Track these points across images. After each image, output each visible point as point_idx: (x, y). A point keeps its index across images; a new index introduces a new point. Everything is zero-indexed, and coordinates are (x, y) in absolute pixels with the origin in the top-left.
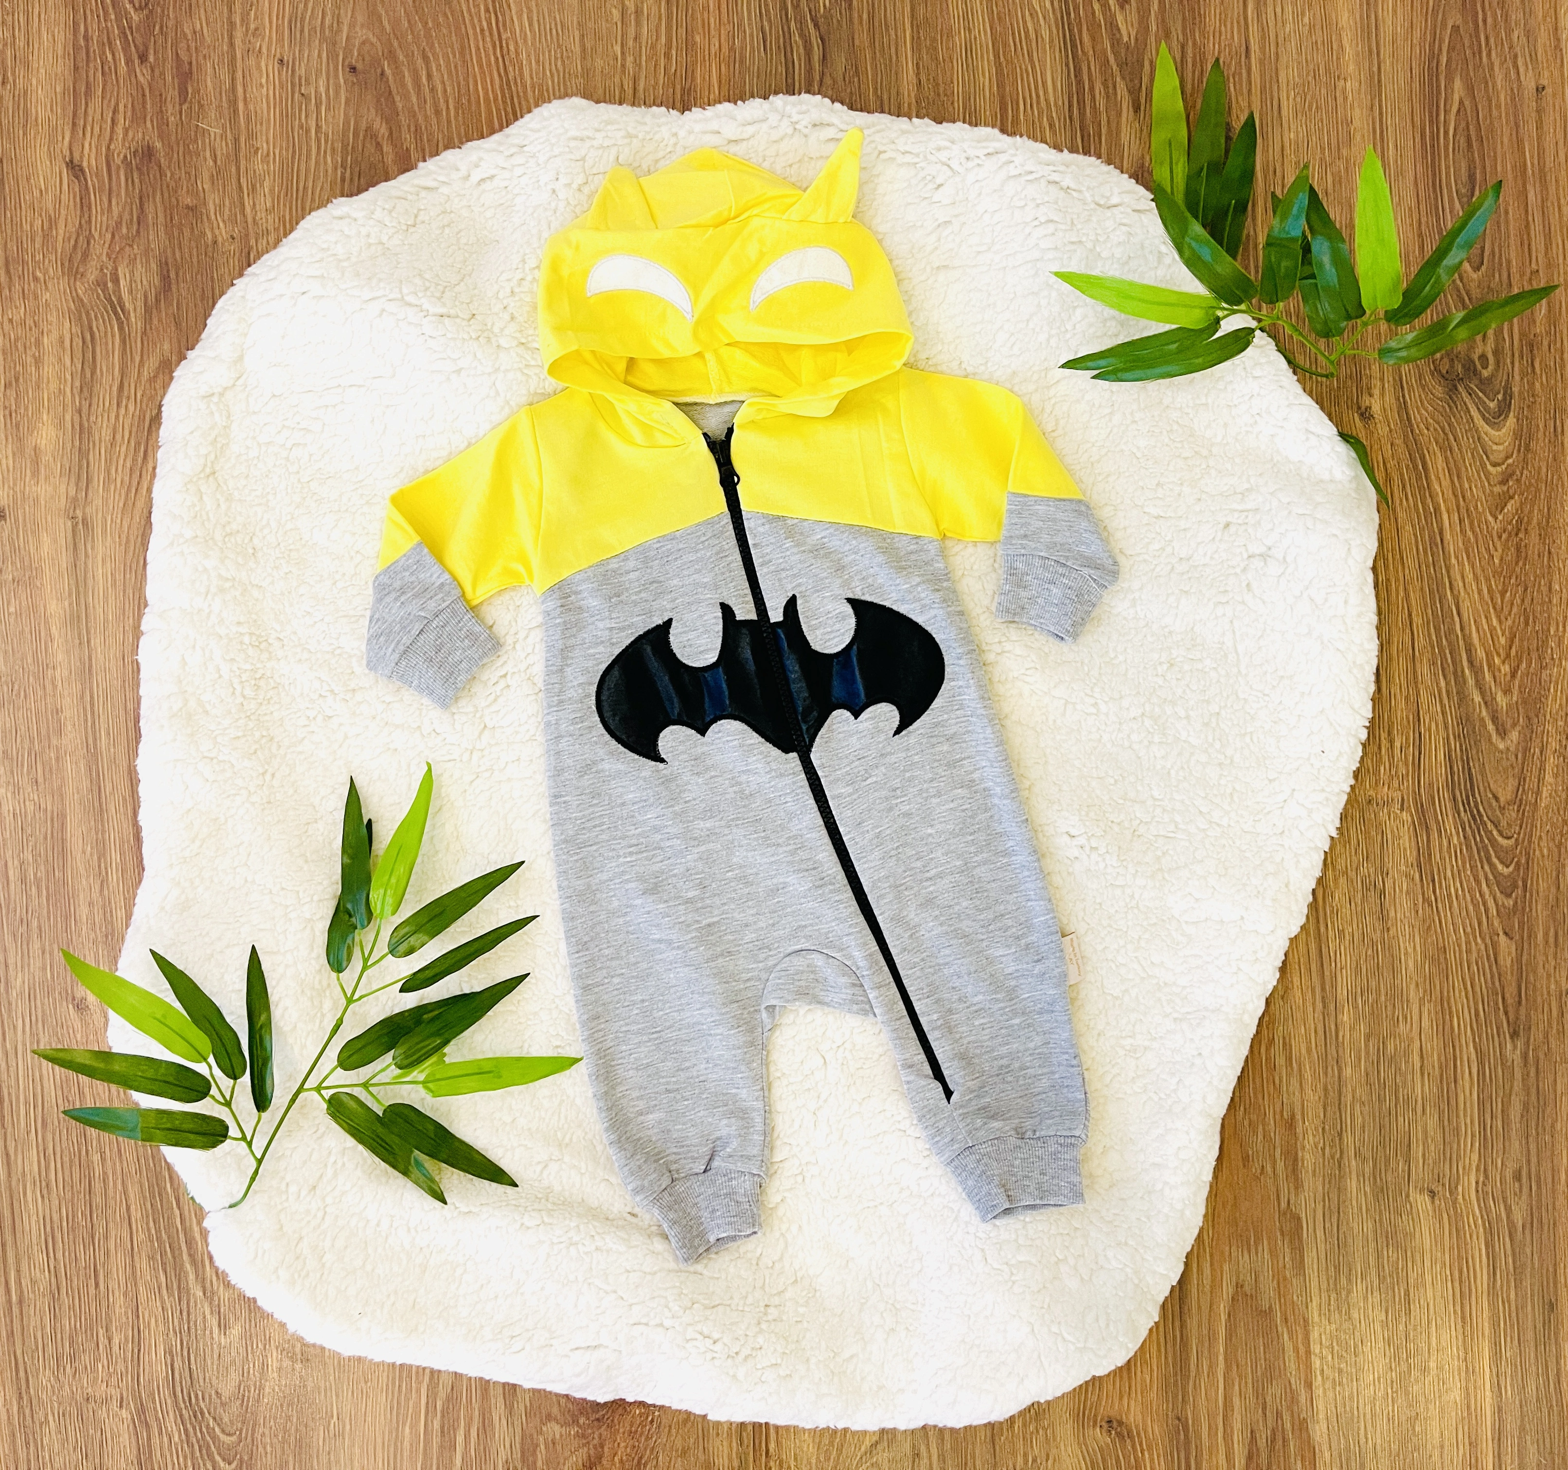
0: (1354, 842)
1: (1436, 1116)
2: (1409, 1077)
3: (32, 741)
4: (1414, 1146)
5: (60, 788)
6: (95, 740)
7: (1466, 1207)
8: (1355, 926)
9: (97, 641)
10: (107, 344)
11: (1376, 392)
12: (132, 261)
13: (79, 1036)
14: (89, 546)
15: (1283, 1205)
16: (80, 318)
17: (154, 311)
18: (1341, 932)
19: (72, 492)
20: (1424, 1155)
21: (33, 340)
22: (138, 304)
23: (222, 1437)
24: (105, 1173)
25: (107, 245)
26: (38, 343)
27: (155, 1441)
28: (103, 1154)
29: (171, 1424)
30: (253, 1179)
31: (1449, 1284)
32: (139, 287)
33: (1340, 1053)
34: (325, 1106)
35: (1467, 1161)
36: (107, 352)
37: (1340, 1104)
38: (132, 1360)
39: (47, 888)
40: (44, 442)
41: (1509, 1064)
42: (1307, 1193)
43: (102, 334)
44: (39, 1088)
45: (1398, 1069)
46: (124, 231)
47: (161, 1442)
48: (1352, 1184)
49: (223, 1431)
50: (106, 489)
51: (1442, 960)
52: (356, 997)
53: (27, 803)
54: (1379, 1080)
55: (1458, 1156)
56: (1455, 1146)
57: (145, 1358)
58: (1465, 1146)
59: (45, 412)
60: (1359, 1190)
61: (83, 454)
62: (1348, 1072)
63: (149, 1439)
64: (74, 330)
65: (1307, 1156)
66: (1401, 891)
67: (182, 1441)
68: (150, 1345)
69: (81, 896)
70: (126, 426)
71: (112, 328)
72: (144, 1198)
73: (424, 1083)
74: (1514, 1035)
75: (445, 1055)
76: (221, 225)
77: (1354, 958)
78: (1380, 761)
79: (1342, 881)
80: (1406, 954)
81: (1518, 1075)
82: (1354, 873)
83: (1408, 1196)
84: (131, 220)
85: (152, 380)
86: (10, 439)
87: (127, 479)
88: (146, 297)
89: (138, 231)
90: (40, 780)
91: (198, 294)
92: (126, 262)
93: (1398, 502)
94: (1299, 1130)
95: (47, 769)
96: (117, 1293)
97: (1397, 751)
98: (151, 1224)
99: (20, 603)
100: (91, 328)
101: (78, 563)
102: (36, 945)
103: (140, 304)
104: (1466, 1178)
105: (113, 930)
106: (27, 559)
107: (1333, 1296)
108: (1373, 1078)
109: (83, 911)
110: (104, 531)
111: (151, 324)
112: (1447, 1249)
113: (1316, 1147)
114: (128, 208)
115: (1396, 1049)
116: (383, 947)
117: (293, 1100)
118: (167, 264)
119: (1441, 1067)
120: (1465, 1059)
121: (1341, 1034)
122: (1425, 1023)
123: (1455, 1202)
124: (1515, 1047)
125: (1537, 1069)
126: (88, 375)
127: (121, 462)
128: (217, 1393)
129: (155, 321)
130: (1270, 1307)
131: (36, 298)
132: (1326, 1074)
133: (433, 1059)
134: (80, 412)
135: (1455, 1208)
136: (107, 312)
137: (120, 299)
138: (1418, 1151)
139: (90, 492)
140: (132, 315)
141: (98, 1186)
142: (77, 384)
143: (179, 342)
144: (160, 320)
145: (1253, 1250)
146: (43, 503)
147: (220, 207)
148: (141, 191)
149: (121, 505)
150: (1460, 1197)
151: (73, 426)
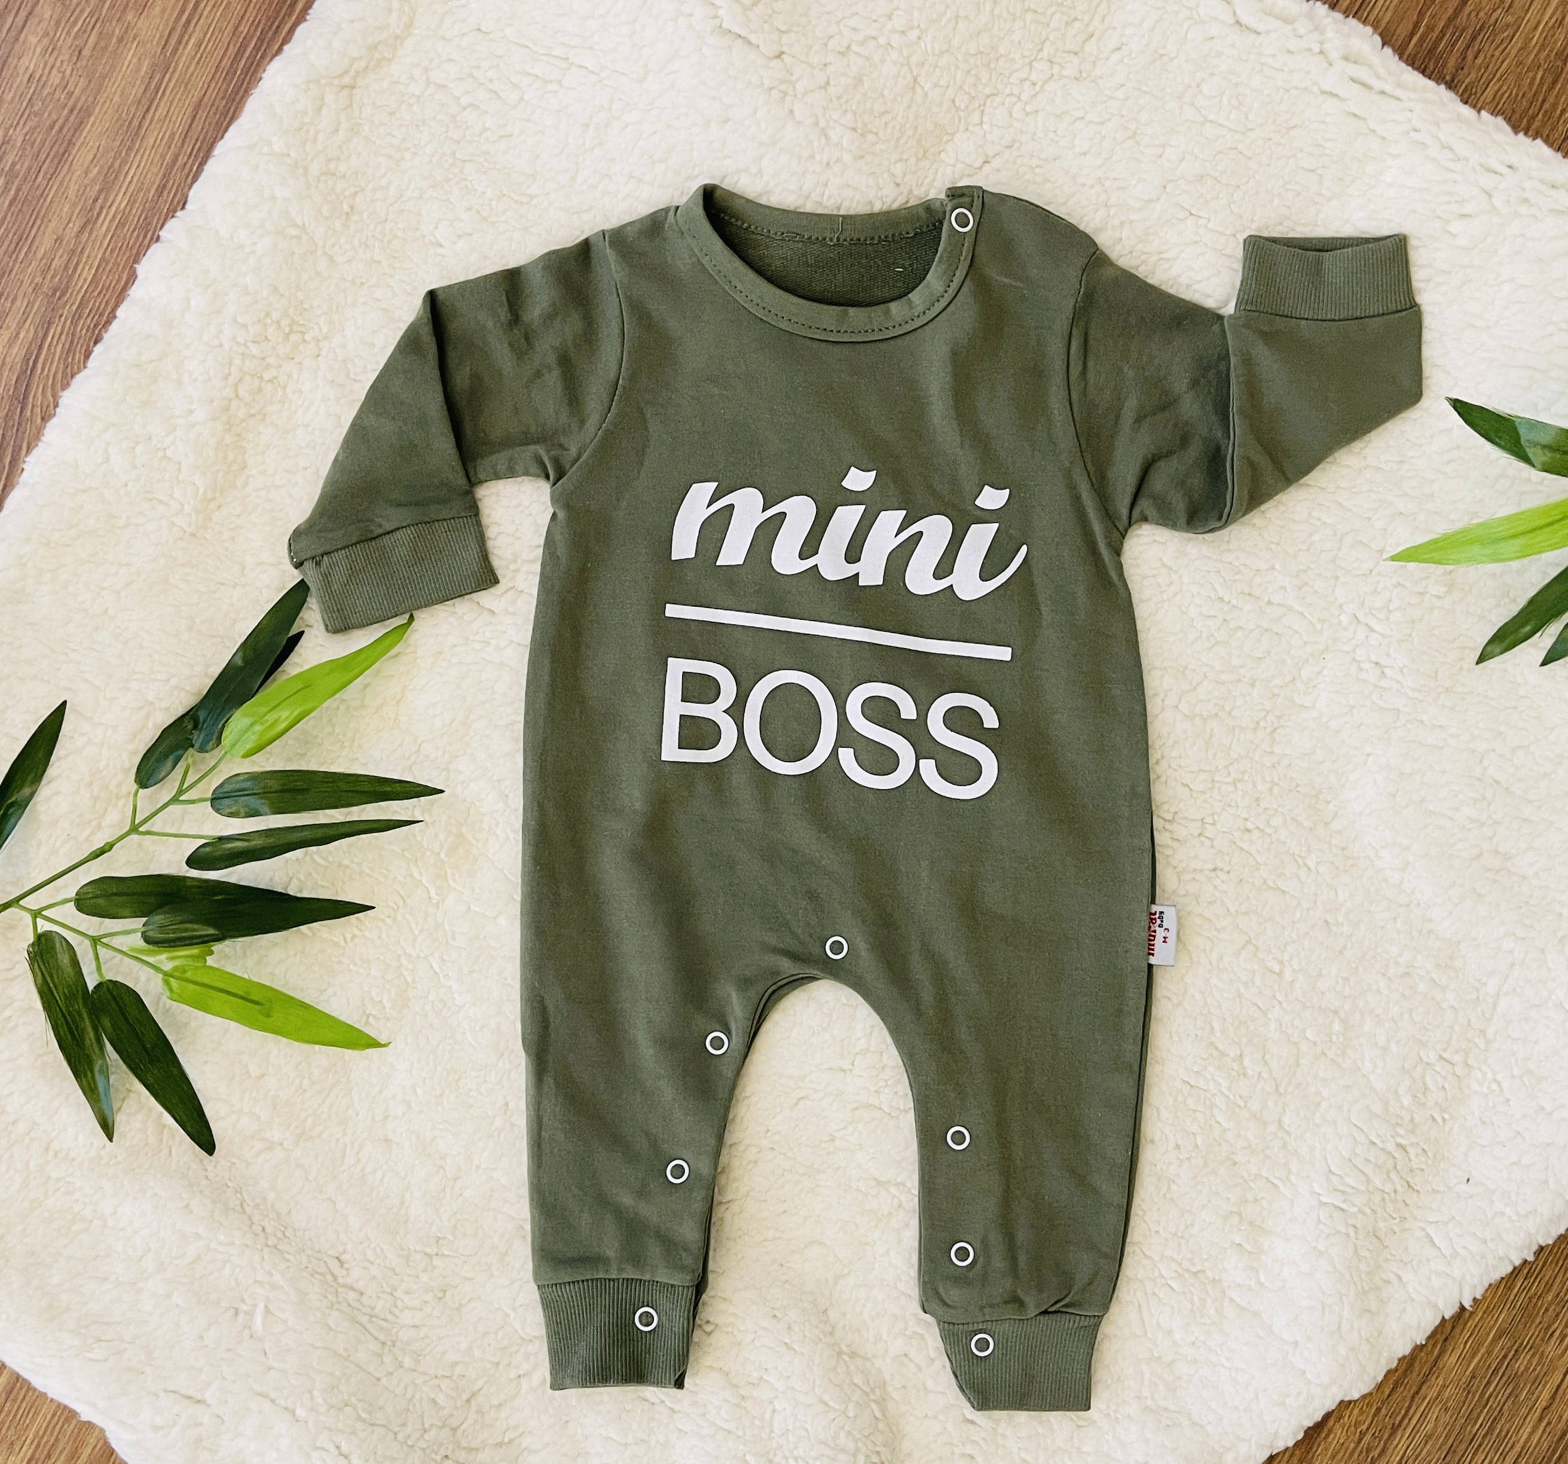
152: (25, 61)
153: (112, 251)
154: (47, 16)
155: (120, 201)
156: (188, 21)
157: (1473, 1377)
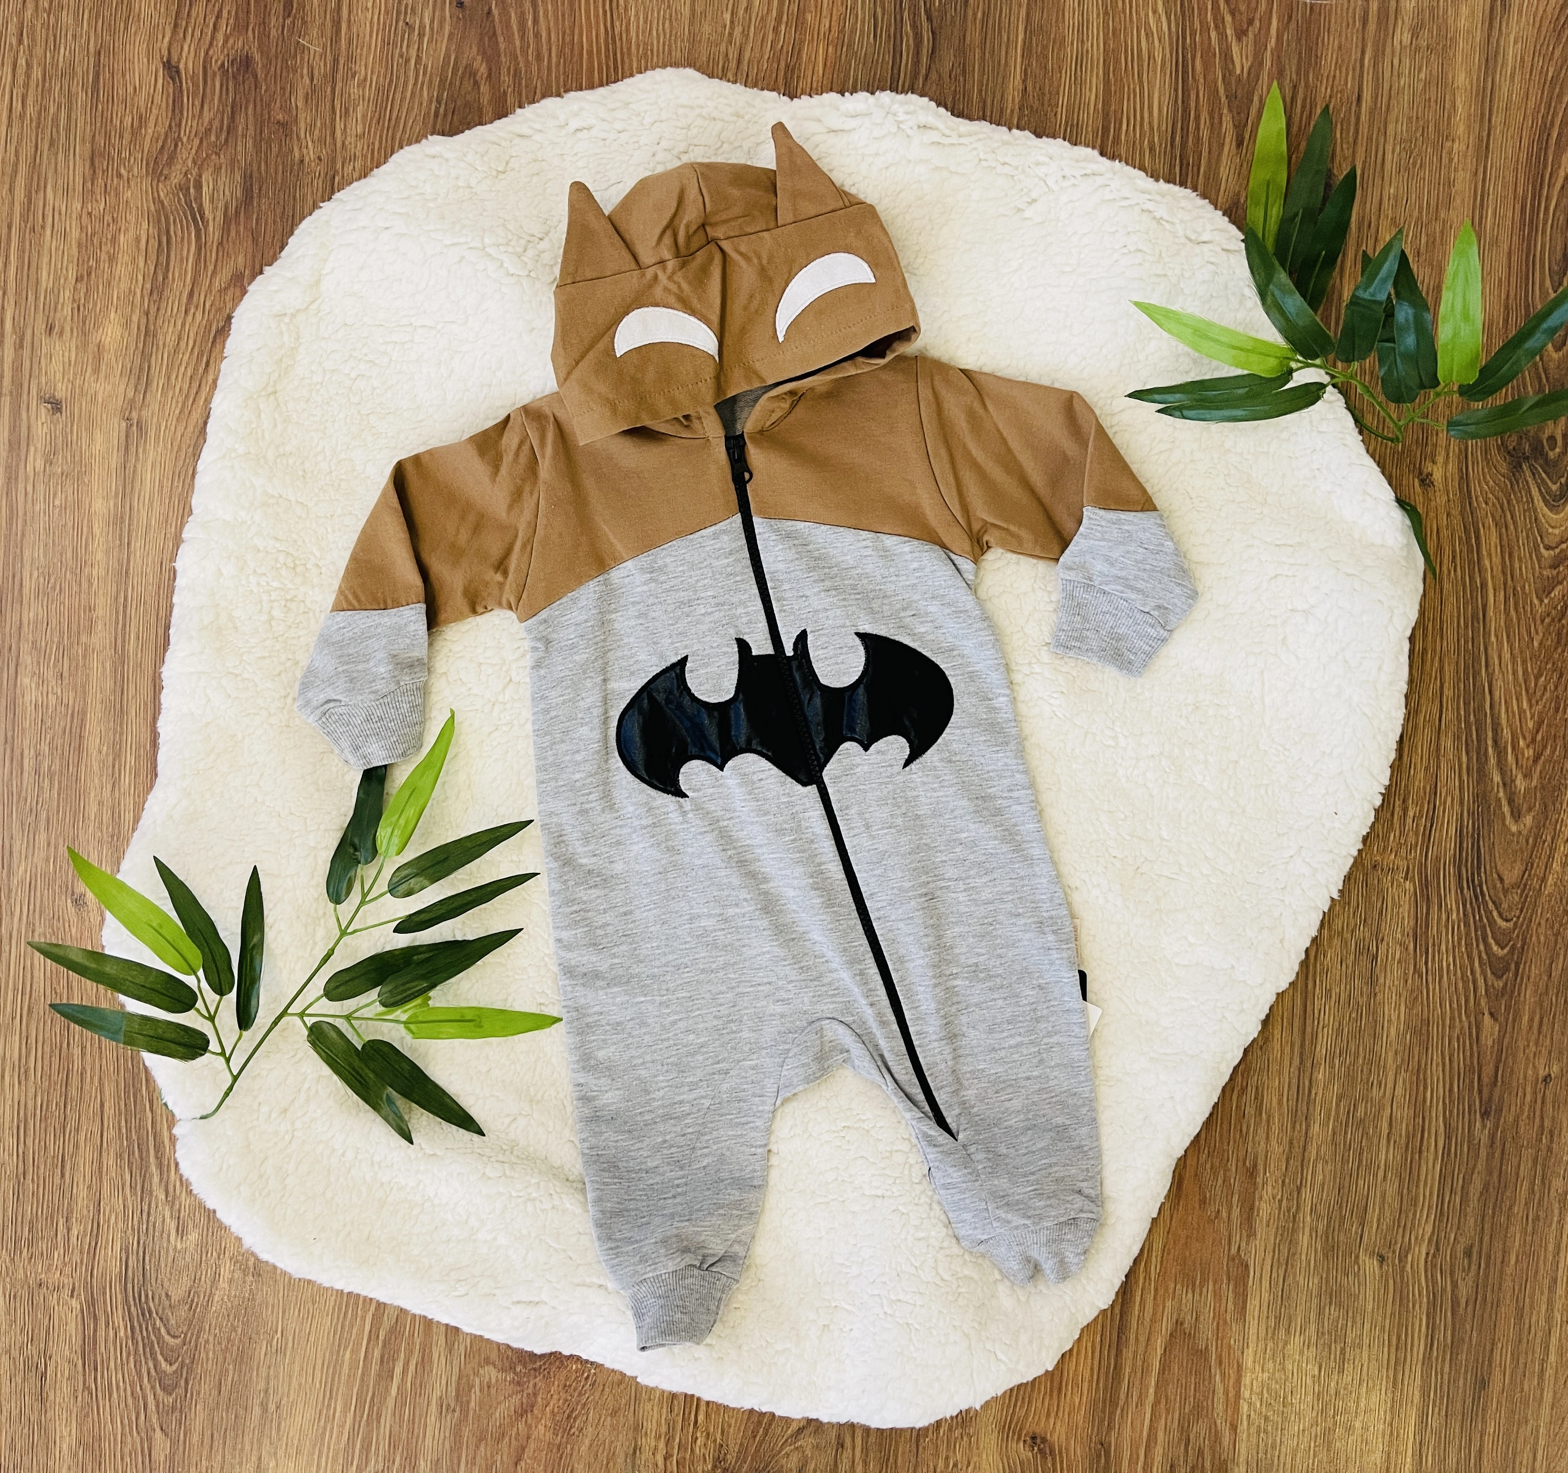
0: (1353, 903)
1: (1397, 1184)
2: (1375, 1141)
3: (61, 636)
4: (1370, 1210)
5: (83, 687)
6: (124, 641)
7: (1413, 1276)
8: (1343, 987)
9: (137, 544)
10: (182, 249)
11: (1440, 459)
12: (218, 169)
13: (74, 931)
14: (141, 450)
15: (1234, 1251)
16: (159, 221)
17: (233, 222)
18: (1329, 991)
19: (130, 394)
20: (1379, 1220)
21: (109, 237)
22: (218, 213)
23: (167, 1337)
24: (83, 1068)
25: (194, 151)
26: (114, 240)
27: (101, 1333)
28: (83, 1048)
29: (118, 1319)
30: (227, 1094)
31: (1386, 1349)
32: (221, 196)
33: (1311, 1109)
34: (306, 1033)
35: (1421, 1232)
36: (182, 259)
37: (1303, 1160)
38: (88, 1252)
39: (60, 782)
40: (109, 339)
41: (1476, 1142)
42: (1258, 1243)
43: (179, 240)
44: (29, 976)
45: (1365, 1133)
46: (213, 138)
47: (107, 1335)
48: (1304, 1239)
49: (169, 1334)
50: (164, 394)
51: (1424, 1031)
52: (349, 931)
53: (50, 696)
54: (1345, 1142)
55: (1413, 1225)
56: (1411, 1215)
57: (101, 1253)
58: (1421, 1216)
59: (113, 310)
60: (1310, 1245)
61: (146, 356)
62: (1316, 1129)
63: (95, 1331)
64: (151, 230)
65: (1263, 1205)
66: (1393, 959)
67: (127, 1337)
68: (107, 1239)
69: (92, 795)
70: (191, 335)
71: (189, 234)
72: (119, 1097)
73: (406, 1023)
74: (1485, 1114)
75: (430, 998)
76: (310, 144)
77: (1337, 1018)
78: (1391, 827)
79: (1336, 941)
80: (1390, 1021)
81: (1483, 1153)
82: (1349, 935)
83: (1357, 1257)
84: (221, 128)
85: (223, 291)
86: (75, 334)
87: (186, 386)
88: (226, 208)
89: (226, 141)
90: (66, 674)
91: (279, 211)
92: (210, 170)
93: (1446, 572)
94: (1259, 1180)
95: (74, 664)
96: (81, 1186)
97: (1409, 821)
98: (123, 1123)
99: (66, 497)
100: (168, 232)
101: (128, 466)
102: (42, 837)
103: (220, 214)
104: (1417, 1249)
105: (119, 832)
106: (78, 454)
107: (1270, 1345)
108: (1340, 1139)
109: (93, 809)
110: (157, 437)
111: (228, 235)
112: (1388, 1316)
113: (1274, 1198)
114: (219, 116)
115: (1366, 1113)
116: (383, 885)
117: (275, 1023)
118: (251, 177)
119: (1408, 1137)
120: (1433, 1131)
121: (1313, 1092)
122: (1399, 1091)
123: (1403, 1269)
124: (1484, 1126)
125: (1503, 1150)
126: (160, 278)
127: (182, 369)
128: (167, 1295)
129: (233, 233)
130: (1207, 1347)
131: (117, 194)
132: (1294, 1127)
133: (418, 1001)
134: (147, 314)
135: (1402, 1277)
136: (186, 218)
137: (201, 206)
138: (1373, 1215)
139: (148, 395)
140: (211, 223)
141: (75, 1080)
142: (148, 286)
143: (254, 256)
144: (238, 232)
145: (1197, 1290)
146: (100, 400)
147: (312, 126)
148: (234, 100)
149: (177, 412)
150: (1409, 1266)
151: (139, 328)
152: (27, 698)
153: (139, 796)
154: (29, 661)
155: (130, 760)
156: (124, 625)
157: (1334, 1133)
